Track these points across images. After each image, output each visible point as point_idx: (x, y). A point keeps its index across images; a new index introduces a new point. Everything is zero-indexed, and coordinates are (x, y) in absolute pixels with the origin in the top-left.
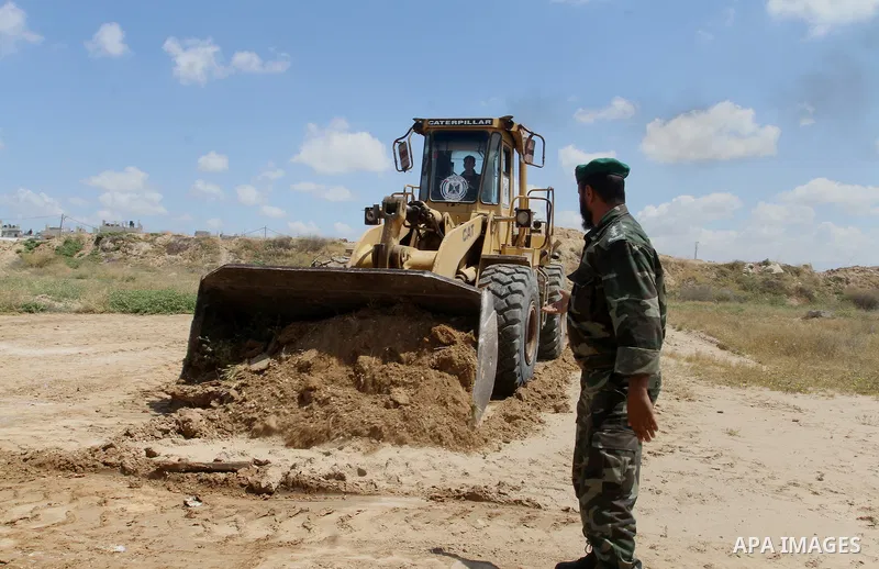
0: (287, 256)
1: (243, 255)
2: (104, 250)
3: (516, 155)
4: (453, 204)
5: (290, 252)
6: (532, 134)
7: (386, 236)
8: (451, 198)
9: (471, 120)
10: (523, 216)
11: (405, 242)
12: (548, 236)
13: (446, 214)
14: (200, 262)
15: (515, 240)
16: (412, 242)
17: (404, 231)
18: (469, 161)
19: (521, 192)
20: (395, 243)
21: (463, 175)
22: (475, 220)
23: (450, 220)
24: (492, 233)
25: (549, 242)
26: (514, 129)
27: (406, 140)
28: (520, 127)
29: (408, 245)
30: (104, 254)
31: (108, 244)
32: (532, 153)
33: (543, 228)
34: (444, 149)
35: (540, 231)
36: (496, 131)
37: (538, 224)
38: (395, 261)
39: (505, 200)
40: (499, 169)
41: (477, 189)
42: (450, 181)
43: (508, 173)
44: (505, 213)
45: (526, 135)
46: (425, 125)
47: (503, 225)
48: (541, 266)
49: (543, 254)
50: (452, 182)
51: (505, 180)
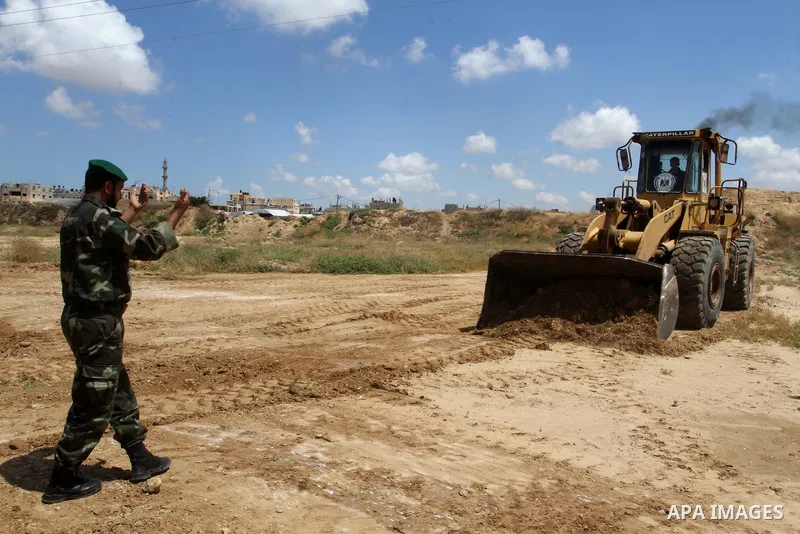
0: (497, 226)
1: (461, 226)
2: (355, 223)
3: (713, 155)
4: (664, 194)
5: (499, 222)
6: (727, 140)
7: (607, 223)
8: (662, 190)
9: (678, 132)
10: (715, 201)
11: (622, 226)
12: (739, 216)
13: (654, 202)
14: (425, 233)
15: (712, 220)
16: (628, 226)
17: (621, 217)
18: (675, 162)
19: (717, 183)
20: (614, 228)
21: (670, 172)
22: (677, 205)
23: (658, 206)
24: (690, 215)
25: (740, 221)
26: (712, 137)
27: (626, 148)
28: (717, 135)
29: (625, 228)
30: (354, 227)
31: (358, 219)
32: (726, 153)
33: (734, 209)
34: (655, 154)
35: (732, 212)
36: (697, 139)
37: (730, 206)
38: (613, 239)
39: (704, 190)
40: (700, 167)
41: (682, 182)
42: (662, 177)
43: (706, 169)
44: (705, 200)
45: (721, 141)
46: (642, 136)
47: (703, 208)
48: (733, 239)
49: (734, 230)
50: (663, 178)
51: (704, 175)
